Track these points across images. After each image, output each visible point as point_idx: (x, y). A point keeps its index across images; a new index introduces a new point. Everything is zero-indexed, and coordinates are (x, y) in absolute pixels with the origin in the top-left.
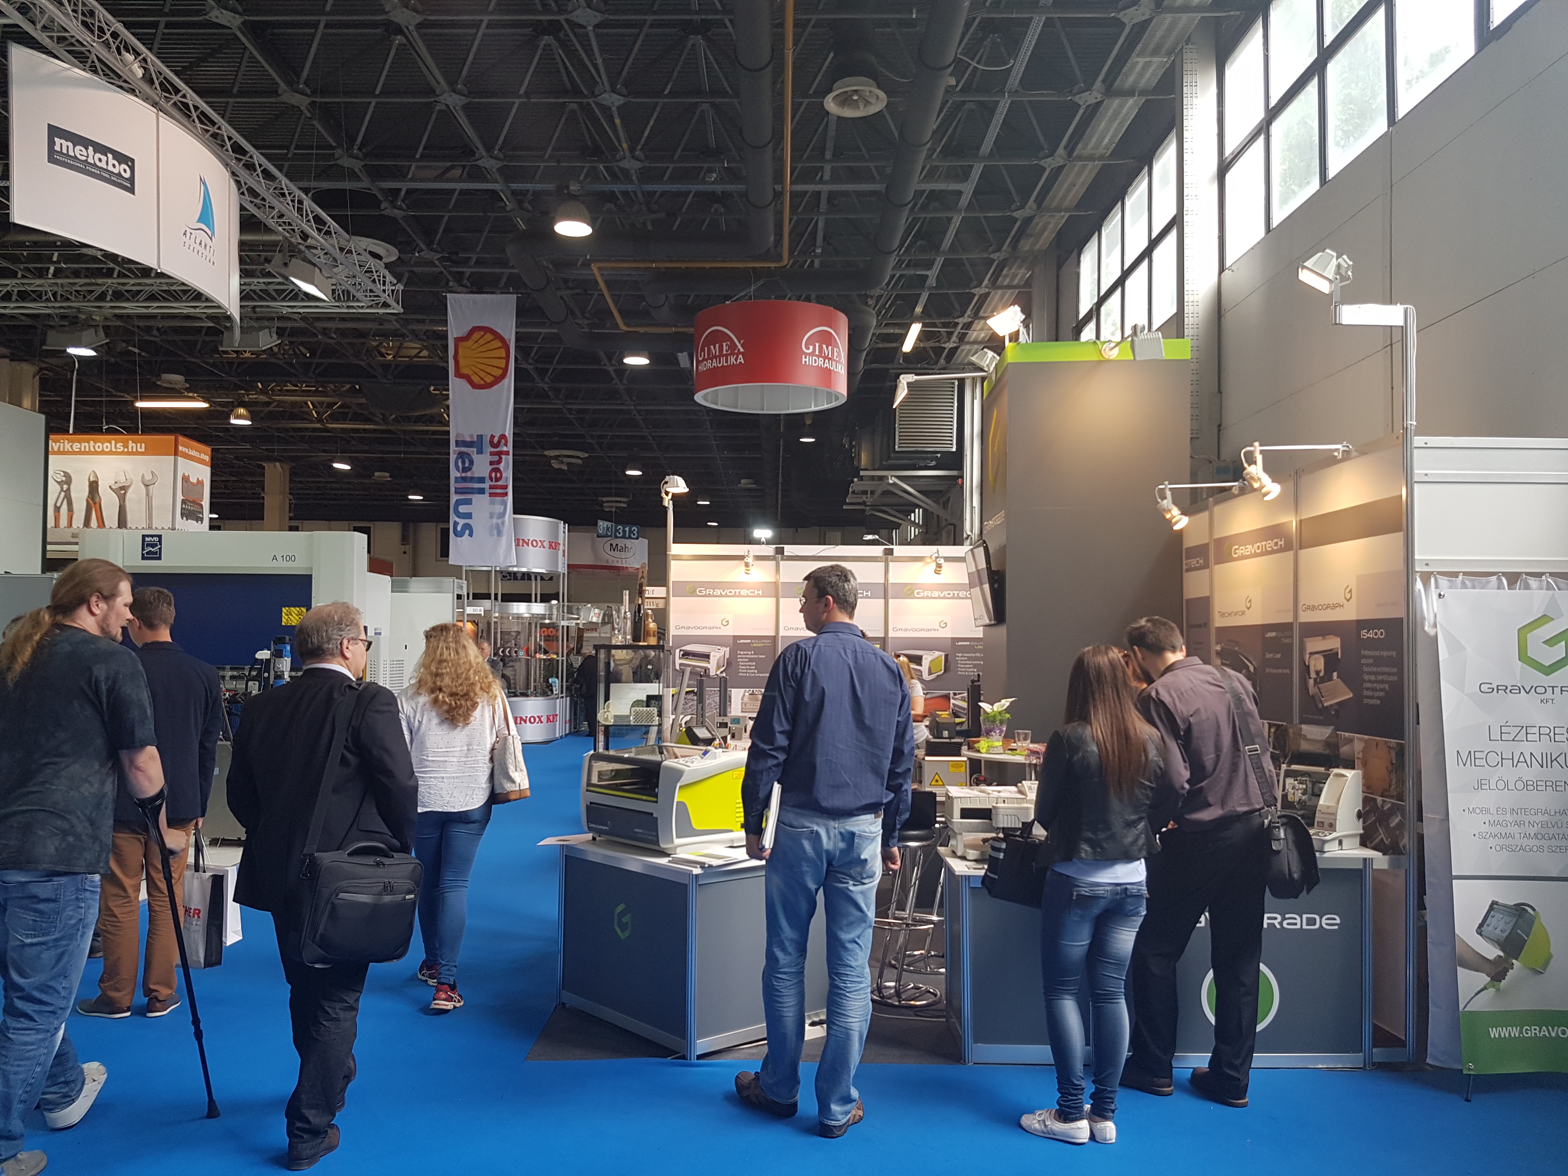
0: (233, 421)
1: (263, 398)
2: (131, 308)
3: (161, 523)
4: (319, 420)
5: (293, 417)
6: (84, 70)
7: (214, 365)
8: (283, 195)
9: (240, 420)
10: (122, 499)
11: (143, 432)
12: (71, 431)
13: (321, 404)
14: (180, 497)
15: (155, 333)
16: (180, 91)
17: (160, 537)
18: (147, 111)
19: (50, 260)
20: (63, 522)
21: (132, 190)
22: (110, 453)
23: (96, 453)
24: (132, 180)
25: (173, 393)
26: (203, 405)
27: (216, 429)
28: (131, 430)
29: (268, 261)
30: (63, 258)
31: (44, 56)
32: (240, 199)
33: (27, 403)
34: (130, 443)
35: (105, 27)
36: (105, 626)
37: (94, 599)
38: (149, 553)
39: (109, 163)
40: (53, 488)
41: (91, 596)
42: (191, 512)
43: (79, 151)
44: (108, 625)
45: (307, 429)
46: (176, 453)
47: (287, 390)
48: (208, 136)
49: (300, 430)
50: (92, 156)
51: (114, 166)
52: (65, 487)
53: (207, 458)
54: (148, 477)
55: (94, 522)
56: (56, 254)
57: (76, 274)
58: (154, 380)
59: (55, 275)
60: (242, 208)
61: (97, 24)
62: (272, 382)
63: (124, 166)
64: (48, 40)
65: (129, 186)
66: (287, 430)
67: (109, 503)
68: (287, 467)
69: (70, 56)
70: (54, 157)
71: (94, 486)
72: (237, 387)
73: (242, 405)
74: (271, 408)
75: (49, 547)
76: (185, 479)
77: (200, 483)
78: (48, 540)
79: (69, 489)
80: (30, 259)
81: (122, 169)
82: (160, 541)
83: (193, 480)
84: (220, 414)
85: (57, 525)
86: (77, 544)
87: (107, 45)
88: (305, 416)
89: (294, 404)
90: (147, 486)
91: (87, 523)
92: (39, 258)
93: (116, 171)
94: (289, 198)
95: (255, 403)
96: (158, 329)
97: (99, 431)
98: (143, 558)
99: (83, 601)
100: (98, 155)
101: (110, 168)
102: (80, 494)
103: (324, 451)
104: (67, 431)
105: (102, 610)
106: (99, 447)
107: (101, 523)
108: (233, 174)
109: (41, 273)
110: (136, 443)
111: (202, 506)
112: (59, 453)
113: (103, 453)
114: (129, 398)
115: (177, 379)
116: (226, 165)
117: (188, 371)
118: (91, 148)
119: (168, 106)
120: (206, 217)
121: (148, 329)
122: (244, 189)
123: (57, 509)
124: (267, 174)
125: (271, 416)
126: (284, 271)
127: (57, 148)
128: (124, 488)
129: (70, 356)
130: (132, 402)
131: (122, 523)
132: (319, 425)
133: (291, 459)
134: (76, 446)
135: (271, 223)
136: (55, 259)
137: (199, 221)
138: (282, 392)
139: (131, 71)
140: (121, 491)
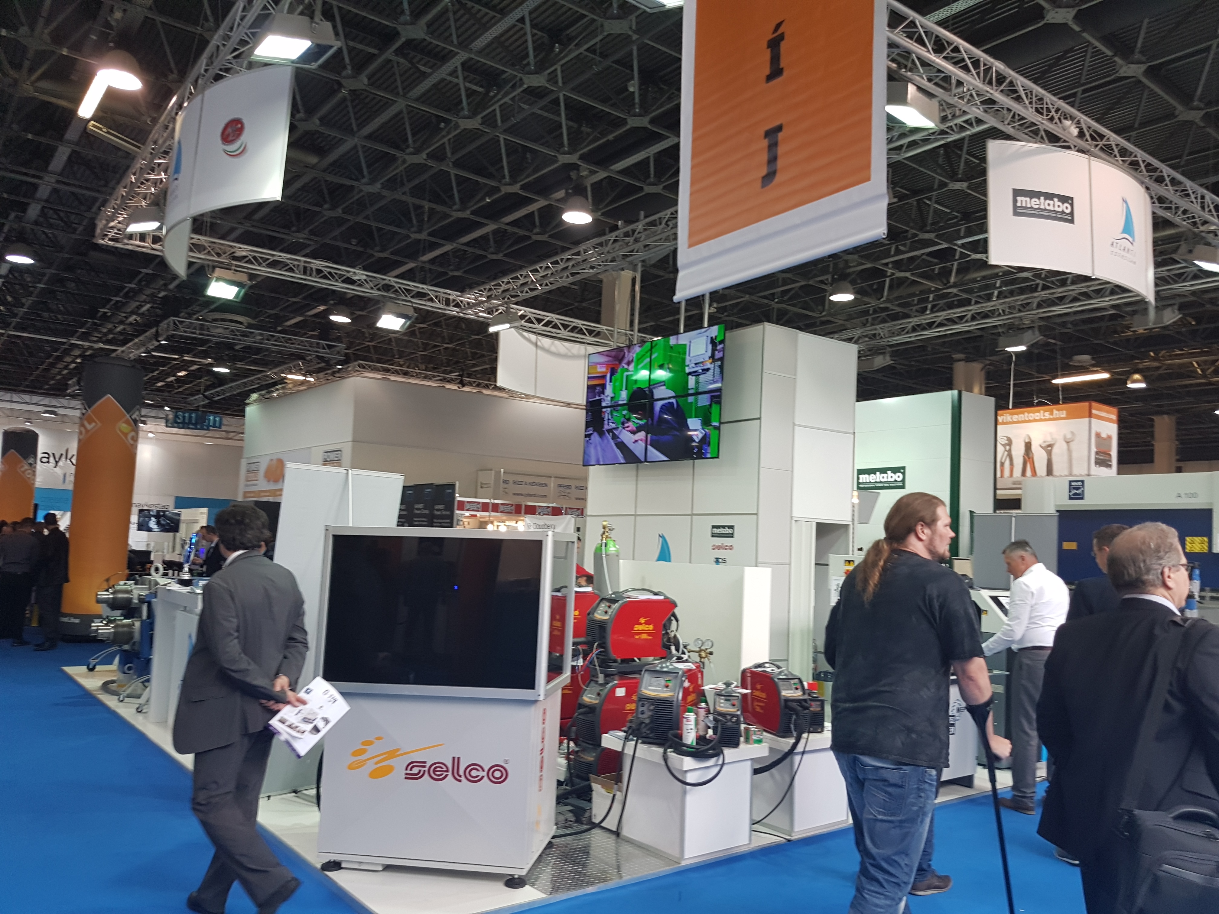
0: (1131, 385)
1: (1155, 364)
2: (1059, 309)
3: (1079, 472)
4: (1204, 376)
5: (1180, 376)
6: (1036, 143)
7: (1115, 343)
8: (1188, 195)
9: (1137, 384)
10: (1049, 453)
11: (1064, 403)
12: (1011, 407)
13: (1205, 362)
14: (1094, 449)
15: (1070, 326)
16: (1104, 136)
17: (1082, 481)
18: (1082, 159)
19: (994, 287)
20: (1007, 473)
21: (1072, 221)
22: (1041, 420)
23: (1030, 421)
24: (1072, 214)
25: (1082, 370)
26: (1105, 376)
27: (1115, 394)
28: (1055, 402)
29: (1175, 251)
30: (1004, 283)
31: (1009, 142)
32: (1153, 207)
33: (976, 389)
34: (1055, 412)
35: (1051, 106)
36: (932, 548)
37: (919, 528)
38: (1075, 494)
39: (1056, 205)
40: (1000, 449)
41: (915, 526)
42: (1103, 461)
43: (1034, 203)
44: (934, 547)
45: (1192, 385)
46: (1090, 415)
47: (1176, 355)
48: (1126, 165)
49: (1186, 386)
50: (1043, 203)
51: (1059, 206)
52: (1008, 448)
53: (1114, 417)
54: (1069, 436)
55: (1029, 473)
56: (999, 282)
57: (1012, 293)
58: (1066, 361)
59: (998, 297)
60: (1154, 213)
61: (1045, 106)
62: (1162, 350)
63: (1066, 205)
64: (1012, 130)
65: (1069, 218)
66: (1174, 387)
67: (1040, 457)
68: (1174, 418)
69: (1026, 136)
70: (1017, 211)
71: (1028, 446)
72: (1133, 358)
73: (1137, 371)
74: (1161, 371)
75: (998, 492)
76: (1098, 435)
77: (1109, 437)
78: (998, 486)
79: (1010, 450)
80: (981, 289)
81: (1065, 207)
82: (1083, 485)
83: (1104, 435)
84: (1119, 381)
85: (1002, 476)
86: (1020, 489)
87: (1052, 119)
88: (1192, 374)
89: (1181, 366)
90: (1068, 442)
91: (1024, 473)
92: (987, 287)
93: (1060, 210)
94: (1193, 196)
95: (1148, 369)
96: (1071, 323)
97: (1030, 404)
98: (1071, 498)
99: (911, 530)
100: (1048, 202)
101: (1057, 209)
102: (1018, 452)
103: (1208, 402)
104: (1008, 408)
105: (927, 536)
106: (1032, 416)
107: (1034, 473)
108: (1147, 188)
109: (989, 298)
110: (1059, 411)
111: (1110, 455)
112: (1004, 423)
113: (1035, 421)
114: (1047, 377)
115: (1086, 358)
116: (1142, 183)
117: (1093, 351)
118: (1042, 198)
119: (1096, 151)
120: (1128, 228)
121: (1064, 325)
122: (1155, 200)
123: (1002, 464)
124: (1174, 182)
125: (1161, 378)
126: (1188, 257)
127: (1019, 204)
128: (1050, 446)
129: (1008, 352)
130: (1050, 380)
131: (1050, 472)
132: (1203, 381)
133: (1178, 411)
134: (1015, 418)
135: (1177, 220)
136: (998, 285)
137: (1124, 231)
138: (1171, 357)
139: (1069, 133)
140: (1049, 448)
